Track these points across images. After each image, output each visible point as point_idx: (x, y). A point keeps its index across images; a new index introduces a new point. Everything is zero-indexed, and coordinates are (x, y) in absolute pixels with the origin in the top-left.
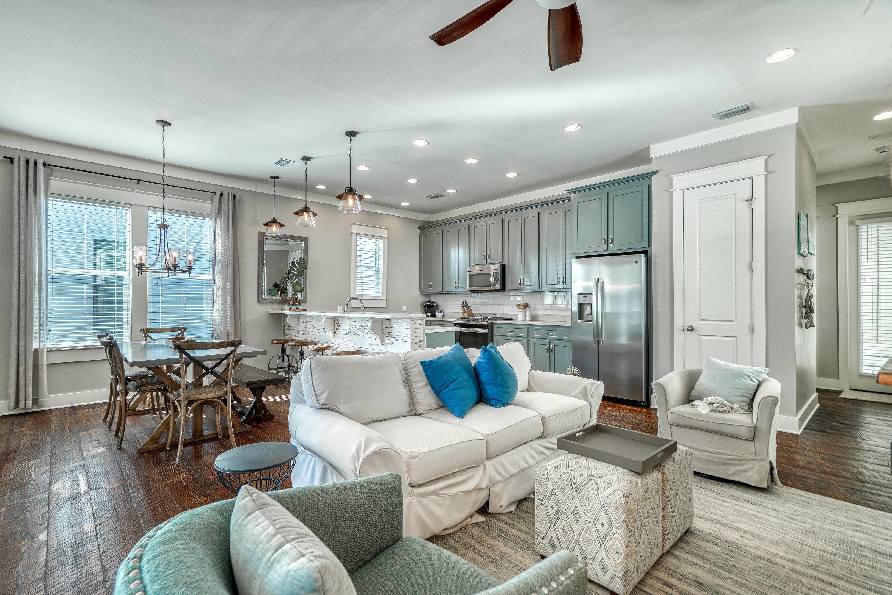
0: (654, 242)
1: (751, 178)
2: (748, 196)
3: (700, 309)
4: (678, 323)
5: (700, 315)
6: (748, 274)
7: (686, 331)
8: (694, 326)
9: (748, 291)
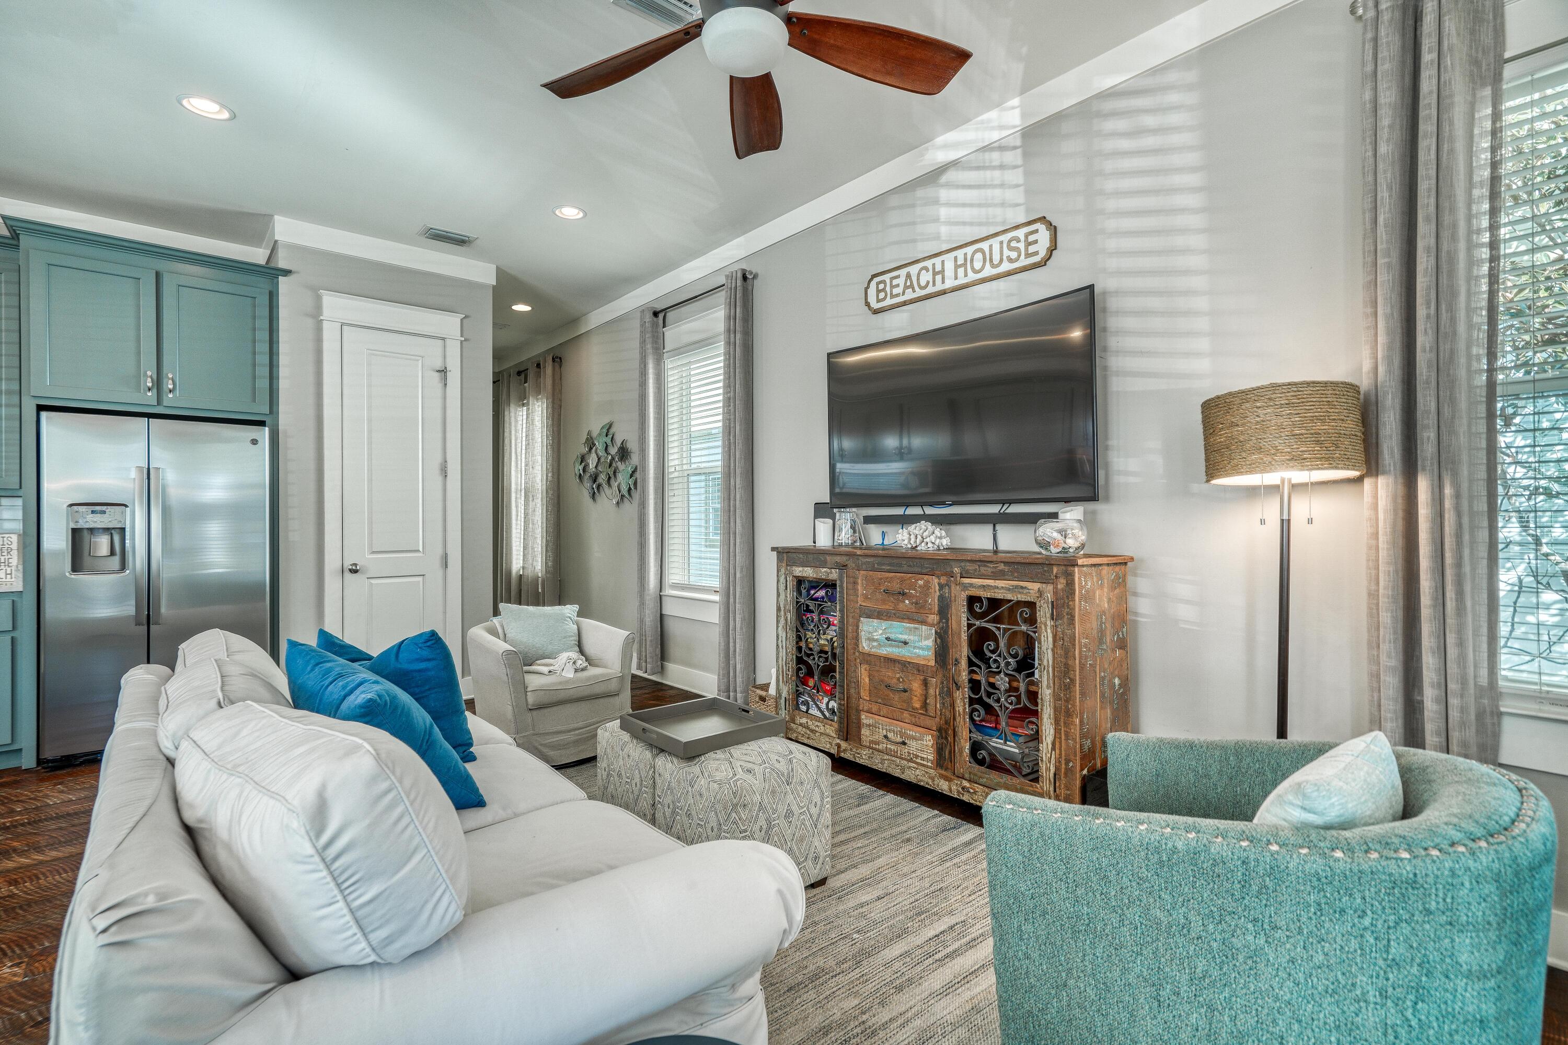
0: (283, 408)
1: (443, 339)
2: (439, 365)
3: (371, 533)
4: (332, 561)
5: (371, 545)
6: (439, 479)
7: (348, 575)
8: (361, 563)
9: (439, 505)
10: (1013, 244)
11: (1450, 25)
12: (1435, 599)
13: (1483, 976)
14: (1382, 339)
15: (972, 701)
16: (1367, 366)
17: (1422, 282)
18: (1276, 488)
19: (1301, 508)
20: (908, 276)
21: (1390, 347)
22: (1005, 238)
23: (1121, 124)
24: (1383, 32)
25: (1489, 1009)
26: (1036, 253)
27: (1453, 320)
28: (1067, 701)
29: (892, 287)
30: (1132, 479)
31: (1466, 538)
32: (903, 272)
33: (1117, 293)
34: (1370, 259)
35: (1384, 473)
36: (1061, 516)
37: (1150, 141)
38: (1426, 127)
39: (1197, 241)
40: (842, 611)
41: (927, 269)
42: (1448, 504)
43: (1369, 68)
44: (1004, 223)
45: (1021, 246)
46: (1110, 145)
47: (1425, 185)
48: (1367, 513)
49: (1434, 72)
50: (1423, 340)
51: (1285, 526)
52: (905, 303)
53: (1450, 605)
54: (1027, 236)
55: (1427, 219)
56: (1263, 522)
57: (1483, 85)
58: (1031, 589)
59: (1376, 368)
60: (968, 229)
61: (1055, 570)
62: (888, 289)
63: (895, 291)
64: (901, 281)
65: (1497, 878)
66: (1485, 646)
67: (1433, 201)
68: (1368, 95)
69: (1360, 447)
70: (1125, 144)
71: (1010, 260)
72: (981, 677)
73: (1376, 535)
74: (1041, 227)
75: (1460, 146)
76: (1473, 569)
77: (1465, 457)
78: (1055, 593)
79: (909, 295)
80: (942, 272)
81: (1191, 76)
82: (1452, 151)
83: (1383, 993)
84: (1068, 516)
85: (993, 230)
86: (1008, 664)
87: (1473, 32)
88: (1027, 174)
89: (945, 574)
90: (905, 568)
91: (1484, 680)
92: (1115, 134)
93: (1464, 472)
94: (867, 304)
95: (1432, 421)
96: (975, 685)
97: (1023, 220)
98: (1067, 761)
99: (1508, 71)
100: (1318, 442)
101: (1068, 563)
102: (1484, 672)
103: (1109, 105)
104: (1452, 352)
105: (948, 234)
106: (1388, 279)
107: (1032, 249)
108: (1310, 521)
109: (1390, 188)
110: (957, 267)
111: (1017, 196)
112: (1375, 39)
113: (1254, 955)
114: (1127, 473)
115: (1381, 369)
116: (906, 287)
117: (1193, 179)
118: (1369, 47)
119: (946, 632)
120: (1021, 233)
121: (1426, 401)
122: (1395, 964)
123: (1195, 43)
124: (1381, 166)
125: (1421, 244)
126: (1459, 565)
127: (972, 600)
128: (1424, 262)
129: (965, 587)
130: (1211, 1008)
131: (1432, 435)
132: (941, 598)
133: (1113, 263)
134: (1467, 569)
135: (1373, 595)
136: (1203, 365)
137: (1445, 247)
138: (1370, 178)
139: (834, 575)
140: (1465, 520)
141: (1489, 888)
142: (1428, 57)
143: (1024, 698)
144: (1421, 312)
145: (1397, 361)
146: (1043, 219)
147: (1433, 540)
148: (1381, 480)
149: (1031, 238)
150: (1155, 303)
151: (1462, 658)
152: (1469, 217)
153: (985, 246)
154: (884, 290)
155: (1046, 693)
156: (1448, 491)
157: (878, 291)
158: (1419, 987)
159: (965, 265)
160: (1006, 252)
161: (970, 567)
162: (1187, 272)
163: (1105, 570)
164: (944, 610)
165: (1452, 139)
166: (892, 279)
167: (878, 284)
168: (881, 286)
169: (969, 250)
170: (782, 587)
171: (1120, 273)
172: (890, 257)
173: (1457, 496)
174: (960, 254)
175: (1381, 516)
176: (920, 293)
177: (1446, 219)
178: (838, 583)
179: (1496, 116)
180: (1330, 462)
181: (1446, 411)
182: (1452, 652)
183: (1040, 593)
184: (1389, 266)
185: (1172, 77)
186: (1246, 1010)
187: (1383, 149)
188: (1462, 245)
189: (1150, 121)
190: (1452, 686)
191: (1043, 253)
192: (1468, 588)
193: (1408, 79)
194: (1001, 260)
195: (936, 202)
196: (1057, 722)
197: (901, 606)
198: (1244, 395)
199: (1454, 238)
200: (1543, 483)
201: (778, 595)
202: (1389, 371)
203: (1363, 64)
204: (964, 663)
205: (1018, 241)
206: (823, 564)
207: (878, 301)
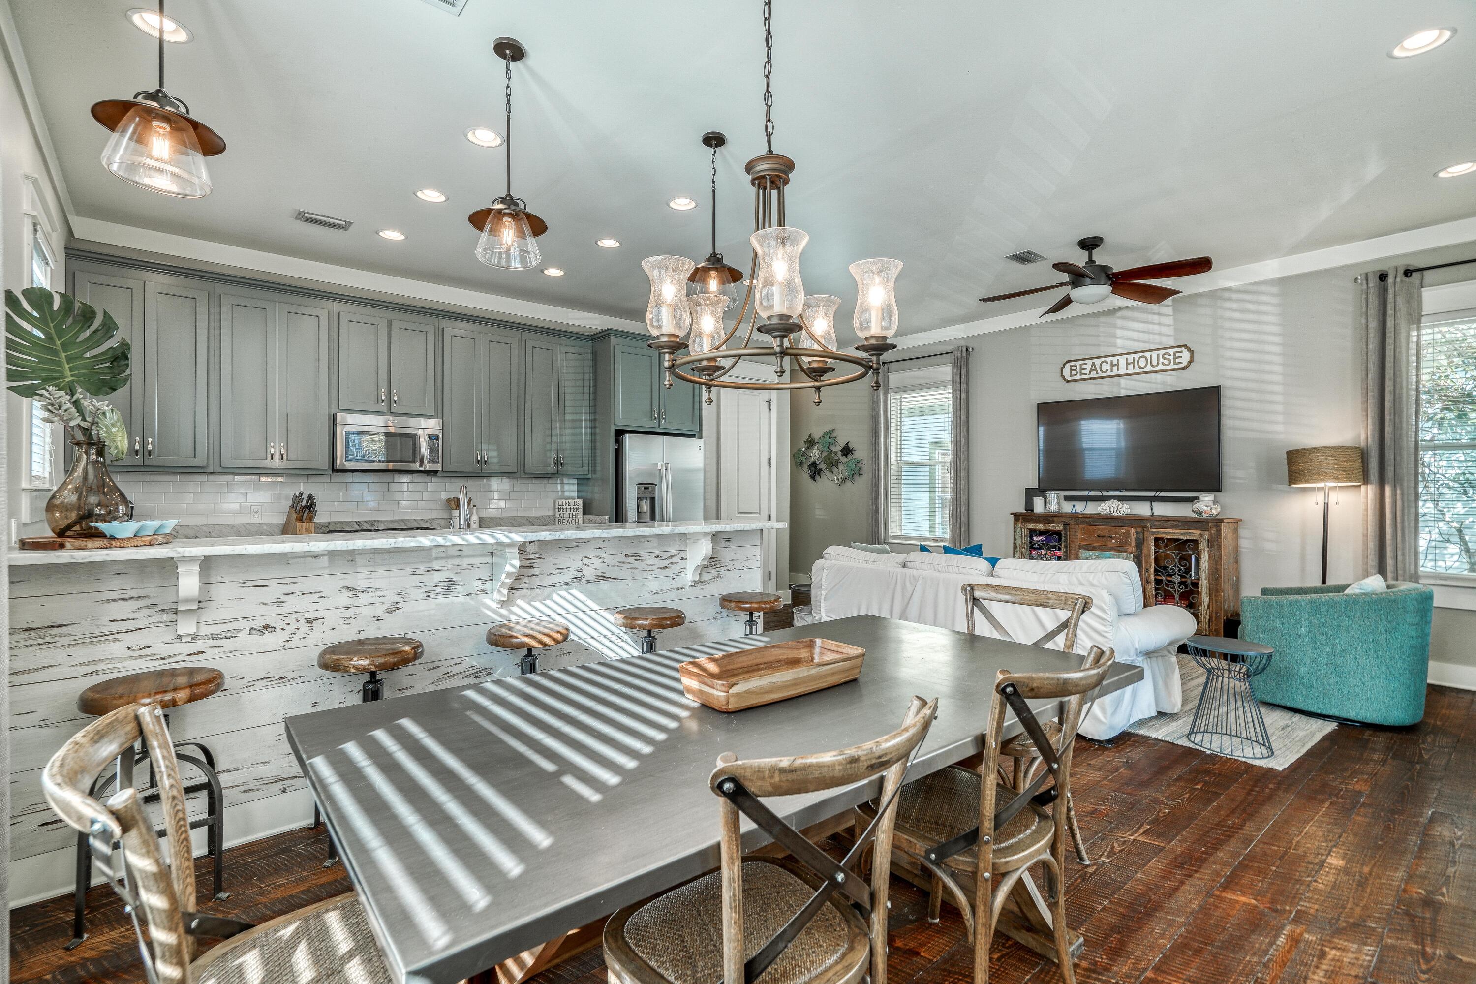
0: (704, 427)
2: (767, 398)
6: (767, 469)
9: (767, 485)
10: (1166, 356)
11: (1400, 300)
12: (1393, 536)
13: (1412, 625)
14: (1370, 427)
15: (1156, 589)
16: (1363, 437)
17: (1388, 405)
18: (1323, 488)
19: (1334, 497)
20: (1093, 364)
21: (1373, 431)
22: (1161, 352)
23: (1235, 306)
24: (1370, 297)
25: (1414, 634)
26: (1181, 363)
27: (1401, 422)
28: (1217, 585)
29: (1081, 369)
30: (1238, 481)
31: (1406, 511)
32: (1090, 362)
33: (1230, 388)
34: (1365, 391)
35: (1371, 483)
36: (1201, 499)
37: (1251, 317)
38: (1390, 341)
39: (1278, 369)
40: (1066, 547)
41: (1107, 363)
42: (1399, 497)
43: (1364, 310)
44: (1160, 343)
45: (1172, 358)
46: (1228, 314)
47: (1389, 365)
48: (1363, 500)
49: (1393, 318)
50: (1388, 429)
51: (1326, 506)
52: (1090, 379)
53: (1399, 539)
54: (1175, 353)
55: (1390, 379)
56: (1316, 504)
57: (1413, 324)
58: (1195, 534)
59: (1367, 438)
60: (1136, 344)
61: (1210, 524)
62: (1078, 370)
63: (1083, 372)
64: (1088, 367)
65: (1417, 600)
66: (1413, 557)
67: (1392, 372)
68: (1364, 321)
69: (1361, 473)
70: (1236, 315)
71: (1163, 364)
72: (1163, 578)
73: (1367, 510)
74: (1185, 350)
75: (1404, 350)
76: (1409, 524)
77: (1406, 478)
78: (1210, 535)
79: (1093, 375)
80: (1118, 365)
81: (1275, 290)
82: (1400, 352)
83: (1386, 631)
84: (1206, 499)
85: (1152, 347)
86: (1180, 570)
87: (1409, 302)
88: (1175, 320)
89: (1141, 527)
90: (1113, 524)
91: (1413, 571)
92: (1230, 309)
93: (1405, 484)
94: (1063, 376)
95: (1392, 462)
96: (1158, 582)
97: (1173, 344)
98: (1216, 613)
99: (1423, 319)
100: (1345, 471)
101: (1218, 522)
102: (1412, 567)
103: (1226, 295)
104: (1400, 435)
105: (1121, 344)
106: (1372, 401)
107: (1178, 360)
108: (1337, 503)
109: (1374, 363)
110: (1128, 364)
111: (1170, 331)
112: (1367, 298)
113: (1347, 627)
114: (1235, 478)
115: (1370, 440)
116: (1091, 370)
117: (1277, 339)
118: (1364, 301)
119: (1140, 556)
120: (1171, 351)
121: (1389, 454)
122: (1390, 622)
123: (1276, 276)
124: (1369, 354)
125: (1387, 390)
126: (1403, 522)
127: (1157, 540)
128: (1388, 397)
129: (1153, 533)
130: (1333, 645)
131: (1392, 469)
132: (1137, 539)
133: (1229, 373)
134: (1406, 524)
135: (1365, 536)
136: (1280, 428)
137: (1397, 391)
138: (1365, 357)
139: (1060, 528)
140: (1406, 505)
141: (1414, 602)
142: (1390, 312)
143: (1190, 586)
144: (1387, 418)
145: (1377, 436)
146: (1185, 346)
147: (1392, 512)
148: (1369, 487)
149: (1177, 355)
150: (1253, 395)
151: (1404, 560)
152: (1408, 356)
153: (1148, 355)
154: (1075, 370)
155: (1204, 583)
156: (1398, 492)
157: (1071, 370)
158: (1396, 628)
159: (1133, 363)
160: (1161, 360)
161: (1156, 523)
162: (1271, 383)
163: (1231, 525)
164: (1139, 544)
165: (1400, 347)
166: (1081, 365)
167: (1071, 366)
168: (1073, 368)
169: (1137, 356)
170: (1018, 535)
171: (1232, 378)
172: (1078, 352)
173: (1402, 494)
174: (1130, 357)
175: (1369, 502)
176: (1100, 374)
177: (1398, 380)
178: (1063, 532)
179: (1419, 336)
180: (1349, 479)
181: (1398, 459)
182: (1400, 558)
183: (1201, 535)
184: (1373, 396)
185: (1263, 288)
186: (1344, 643)
187: (1371, 346)
188: (1404, 391)
189: (1251, 307)
190: (1400, 572)
191: (1185, 363)
192: (1406, 532)
193: (1381, 317)
194: (1158, 364)
195: (1115, 326)
196: (1210, 595)
197: (1109, 543)
198: (1312, 450)
199: (1401, 388)
200: (1446, 481)
201: (1015, 539)
202: (1373, 441)
203: (1362, 308)
204: (1152, 570)
205: (1170, 355)
206: (1052, 522)
207: (1071, 376)
